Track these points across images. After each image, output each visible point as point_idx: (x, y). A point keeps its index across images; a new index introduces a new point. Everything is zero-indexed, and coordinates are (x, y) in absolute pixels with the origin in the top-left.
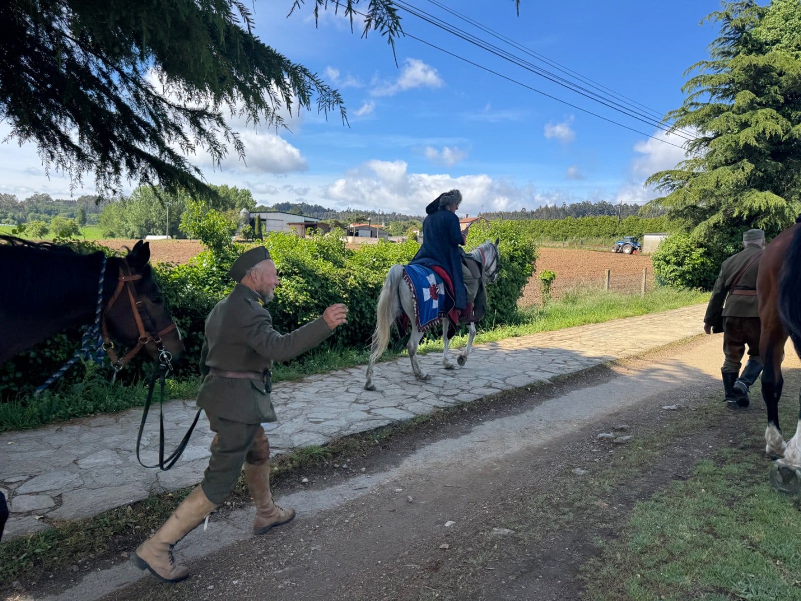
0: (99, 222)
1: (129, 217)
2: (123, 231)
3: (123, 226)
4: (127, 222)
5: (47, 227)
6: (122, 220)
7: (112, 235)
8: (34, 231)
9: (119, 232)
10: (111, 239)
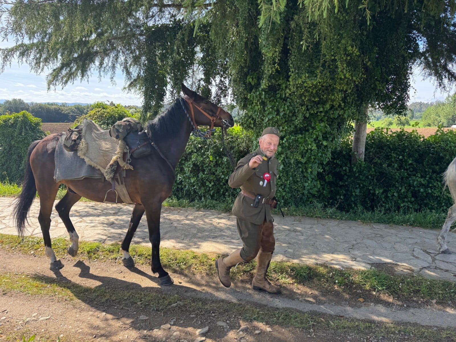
0: (421, 117)
1: (442, 114)
2: (436, 123)
3: (436, 119)
4: (439, 117)
5: (392, 121)
6: (436, 116)
7: (429, 125)
8: (385, 123)
9: (434, 123)
10: (429, 127)
